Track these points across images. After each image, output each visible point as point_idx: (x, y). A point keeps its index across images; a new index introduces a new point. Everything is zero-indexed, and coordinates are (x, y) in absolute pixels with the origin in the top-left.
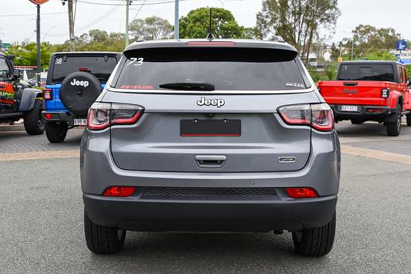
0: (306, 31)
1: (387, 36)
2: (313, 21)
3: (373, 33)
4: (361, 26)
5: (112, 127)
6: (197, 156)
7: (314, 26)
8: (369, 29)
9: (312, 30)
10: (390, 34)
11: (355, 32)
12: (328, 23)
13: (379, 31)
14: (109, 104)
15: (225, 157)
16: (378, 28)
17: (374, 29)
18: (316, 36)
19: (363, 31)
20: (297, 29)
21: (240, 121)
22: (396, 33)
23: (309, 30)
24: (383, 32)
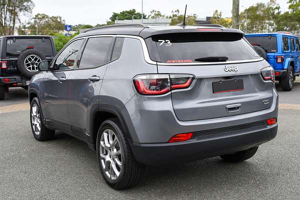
0: (10, 17)
1: (56, 21)
2: (14, 10)
3: (47, 19)
4: (39, 14)
5: (172, 91)
6: (227, 106)
7: (16, 14)
8: (44, 17)
9: (15, 16)
10: (59, 20)
11: (35, 18)
12: (26, 12)
13: (50, 18)
14: (168, 75)
15: (240, 104)
16: (50, 16)
17: (47, 17)
18: (18, 21)
19: (40, 18)
20: (3, 16)
21: (242, 80)
22: (62, 20)
23: (12, 17)
24: (54, 19)
